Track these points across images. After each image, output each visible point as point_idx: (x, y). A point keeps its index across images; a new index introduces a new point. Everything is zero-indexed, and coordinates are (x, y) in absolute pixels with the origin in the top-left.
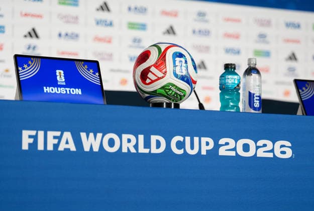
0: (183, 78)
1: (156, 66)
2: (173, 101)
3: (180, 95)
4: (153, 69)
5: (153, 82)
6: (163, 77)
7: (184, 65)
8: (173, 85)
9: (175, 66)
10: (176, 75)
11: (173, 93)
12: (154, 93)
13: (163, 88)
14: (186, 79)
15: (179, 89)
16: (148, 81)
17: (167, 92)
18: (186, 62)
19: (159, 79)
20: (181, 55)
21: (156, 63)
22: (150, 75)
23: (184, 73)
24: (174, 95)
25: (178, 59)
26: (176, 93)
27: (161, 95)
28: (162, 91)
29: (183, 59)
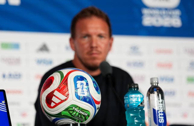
0: (85, 99)
1: (59, 90)
2: (78, 121)
3: (84, 116)
4: (56, 93)
5: (57, 105)
6: (66, 100)
7: (85, 87)
8: (76, 107)
9: (76, 88)
10: (78, 97)
11: (77, 114)
12: (59, 116)
13: (67, 110)
14: (88, 100)
15: (83, 110)
16: (53, 104)
17: (71, 114)
18: (87, 84)
19: (62, 101)
20: (82, 78)
21: (59, 87)
22: (54, 99)
23: (86, 94)
24: (78, 116)
25: (79, 82)
26: (80, 114)
27: (66, 117)
28: (67, 113)
29: (84, 82)
